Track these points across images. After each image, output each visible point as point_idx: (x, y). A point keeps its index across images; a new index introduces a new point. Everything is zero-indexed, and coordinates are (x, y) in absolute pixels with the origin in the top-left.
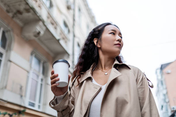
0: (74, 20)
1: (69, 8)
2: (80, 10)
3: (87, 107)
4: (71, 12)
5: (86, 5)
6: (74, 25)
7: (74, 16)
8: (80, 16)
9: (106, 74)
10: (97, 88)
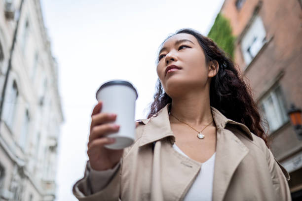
0: (14, 40)
1: (8, 16)
2: (27, 24)
4: (13, 24)
5: (41, 20)
6: (13, 48)
7: (16, 32)
8: (25, 36)
9: (201, 136)
10: (191, 167)
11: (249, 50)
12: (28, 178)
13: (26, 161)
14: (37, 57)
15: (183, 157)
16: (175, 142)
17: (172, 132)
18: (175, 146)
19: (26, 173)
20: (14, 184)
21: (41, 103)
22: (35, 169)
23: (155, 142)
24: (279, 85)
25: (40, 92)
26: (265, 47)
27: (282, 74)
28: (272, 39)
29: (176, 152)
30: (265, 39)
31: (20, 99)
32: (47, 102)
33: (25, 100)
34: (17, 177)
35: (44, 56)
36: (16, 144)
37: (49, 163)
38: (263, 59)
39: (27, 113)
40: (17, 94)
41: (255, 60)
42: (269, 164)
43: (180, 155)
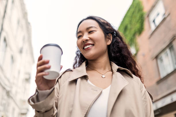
0: (5, 12)
2: (13, 2)
3: (86, 111)
4: (4, 2)
6: (4, 17)
7: (6, 7)
9: (104, 76)
10: (97, 91)
11: (154, 21)
12: (12, 98)
13: (11, 87)
14: (19, 22)
15: (93, 86)
16: (88, 79)
17: (86, 73)
18: (88, 81)
19: (11, 95)
20: (4, 102)
21: (21, 52)
22: (16, 92)
23: (78, 79)
24: (172, 45)
25: (20, 45)
26: (164, 20)
27: (174, 38)
28: (169, 14)
29: (89, 84)
30: (164, 14)
31: (8, 49)
32: (24, 51)
33: (11, 49)
34: (6, 97)
35: (23, 22)
36: (5, 77)
37: (25, 89)
38: (162, 27)
39: (12, 57)
40: (6, 45)
41: (157, 28)
42: (141, 92)
43: (91, 85)
